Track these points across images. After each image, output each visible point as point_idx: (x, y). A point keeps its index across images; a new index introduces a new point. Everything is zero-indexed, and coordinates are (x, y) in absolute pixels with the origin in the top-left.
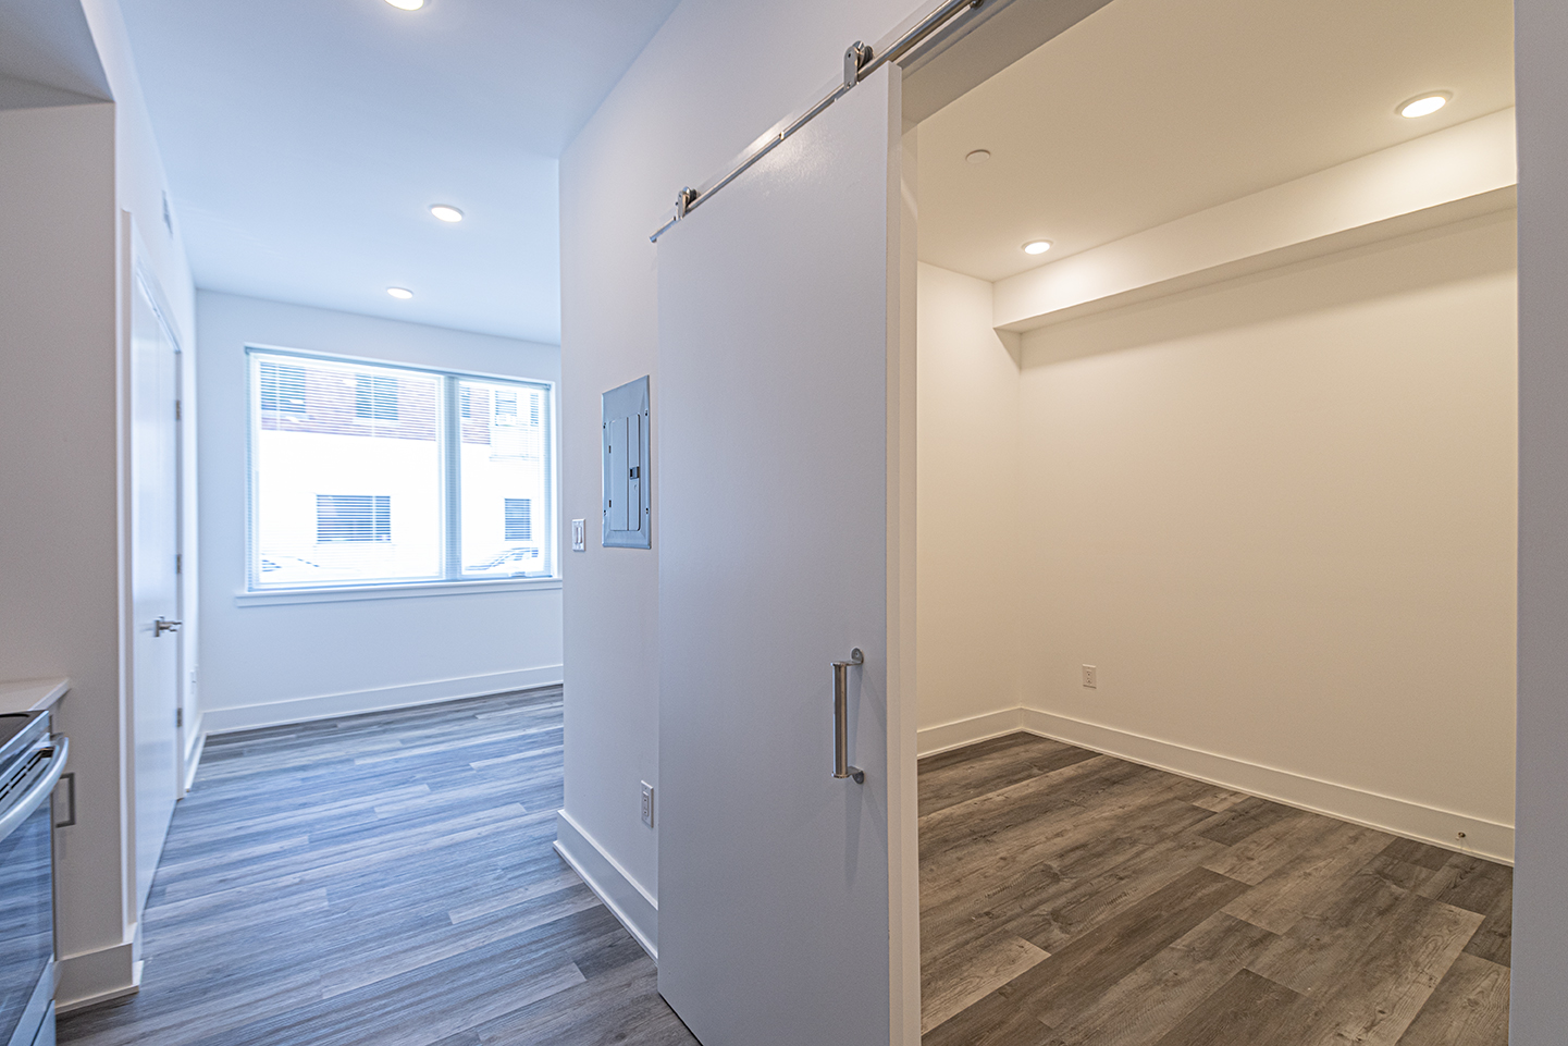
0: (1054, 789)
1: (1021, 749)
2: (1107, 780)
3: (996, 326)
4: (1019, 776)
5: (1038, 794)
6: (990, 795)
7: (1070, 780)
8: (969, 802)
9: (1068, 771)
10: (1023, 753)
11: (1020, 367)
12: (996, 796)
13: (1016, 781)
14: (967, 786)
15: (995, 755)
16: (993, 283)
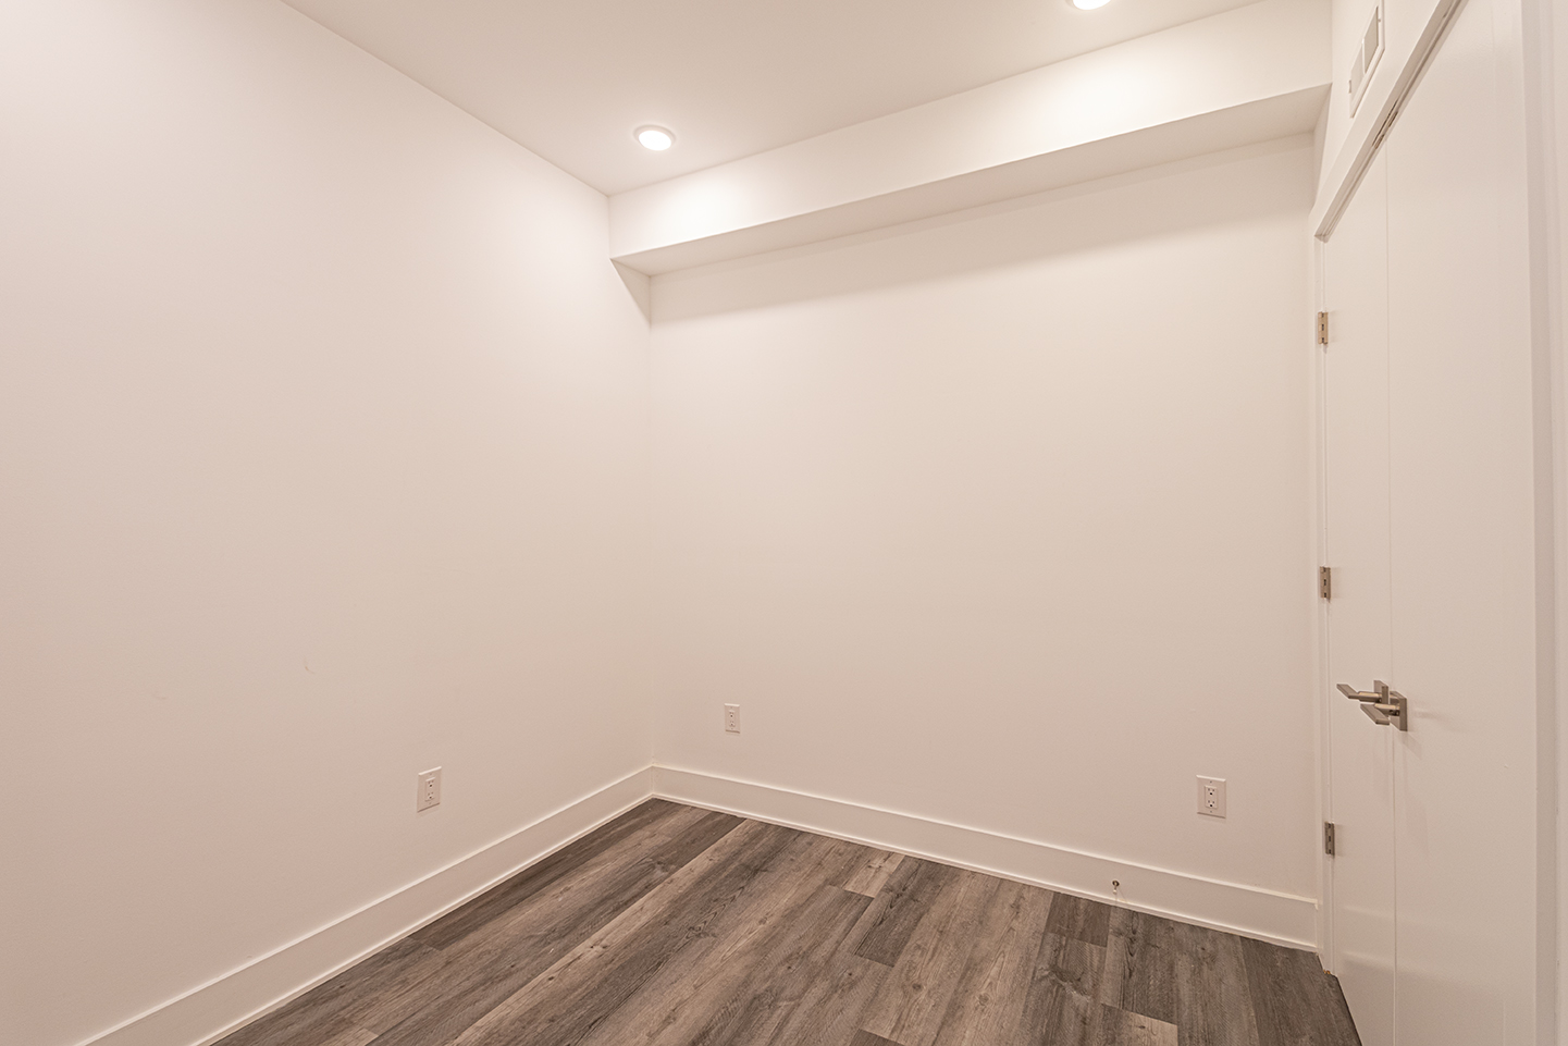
0: (678, 905)
1: (645, 832)
2: (748, 867)
3: (616, 255)
4: (634, 890)
5: (650, 928)
6: (579, 950)
7: (702, 881)
8: (542, 976)
9: (701, 863)
10: (647, 840)
11: (650, 320)
12: (587, 951)
13: (627, 904)
14: (545, 940)
15: (607, 854)
16: (608, 196)
